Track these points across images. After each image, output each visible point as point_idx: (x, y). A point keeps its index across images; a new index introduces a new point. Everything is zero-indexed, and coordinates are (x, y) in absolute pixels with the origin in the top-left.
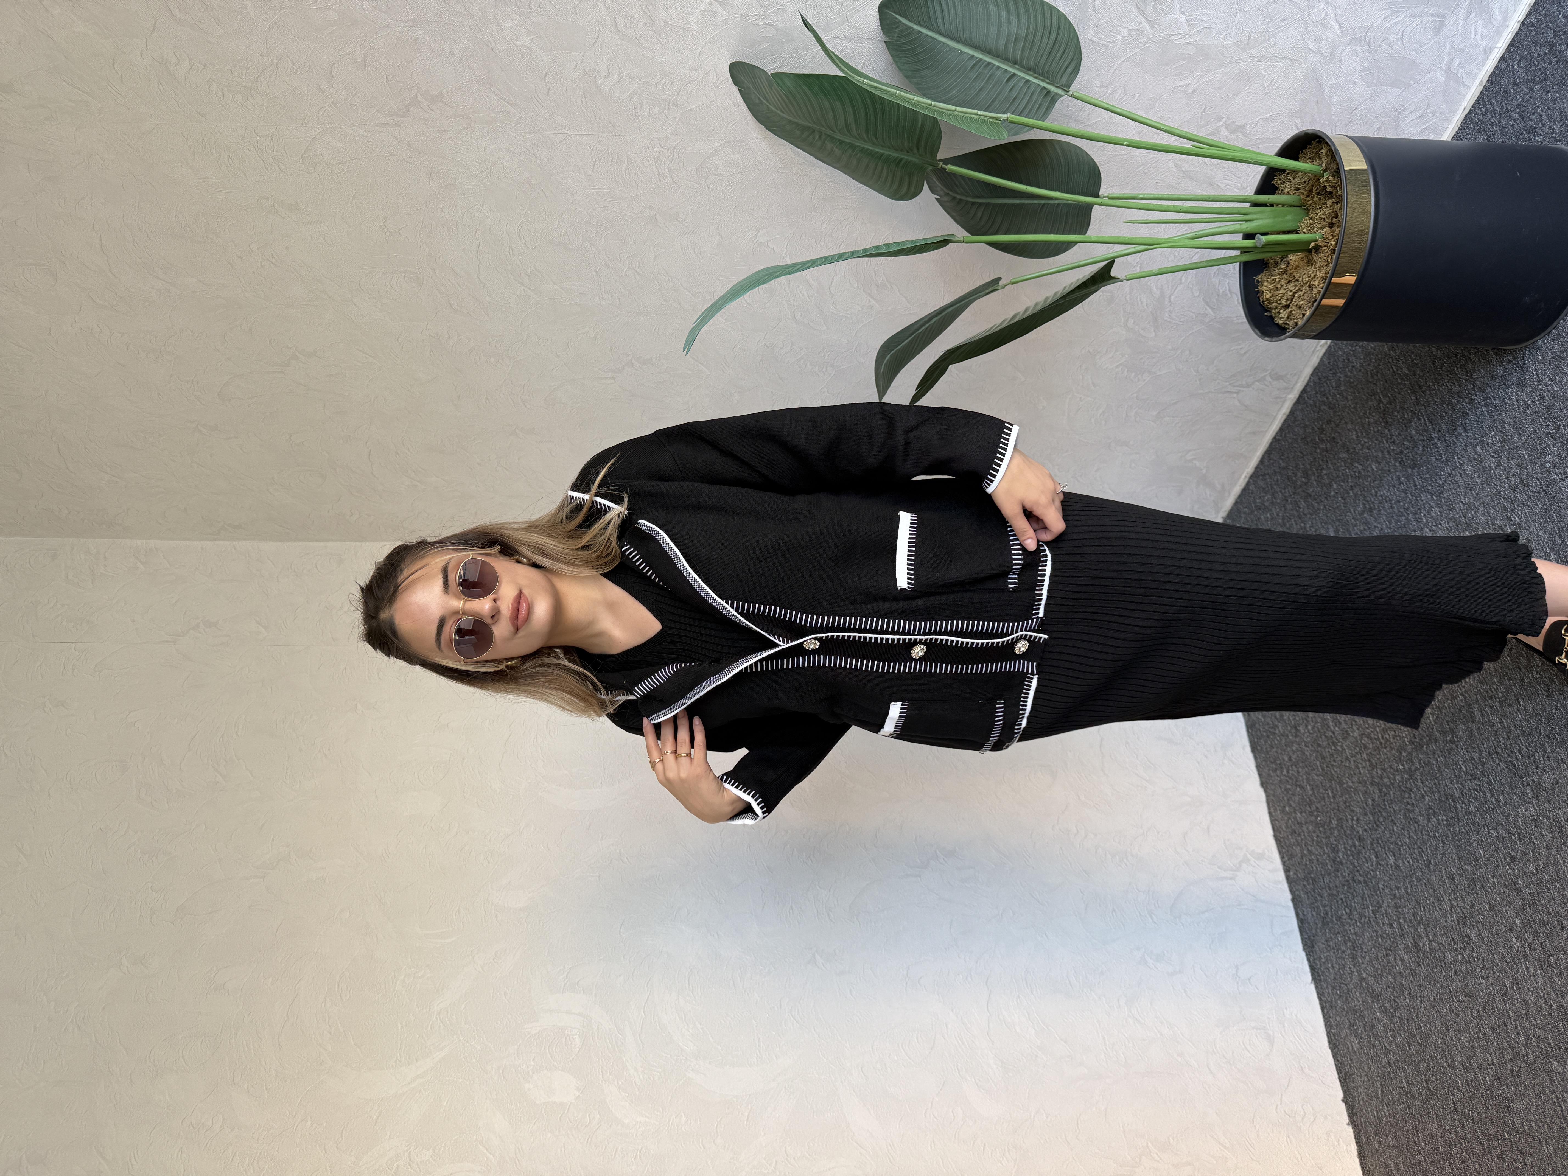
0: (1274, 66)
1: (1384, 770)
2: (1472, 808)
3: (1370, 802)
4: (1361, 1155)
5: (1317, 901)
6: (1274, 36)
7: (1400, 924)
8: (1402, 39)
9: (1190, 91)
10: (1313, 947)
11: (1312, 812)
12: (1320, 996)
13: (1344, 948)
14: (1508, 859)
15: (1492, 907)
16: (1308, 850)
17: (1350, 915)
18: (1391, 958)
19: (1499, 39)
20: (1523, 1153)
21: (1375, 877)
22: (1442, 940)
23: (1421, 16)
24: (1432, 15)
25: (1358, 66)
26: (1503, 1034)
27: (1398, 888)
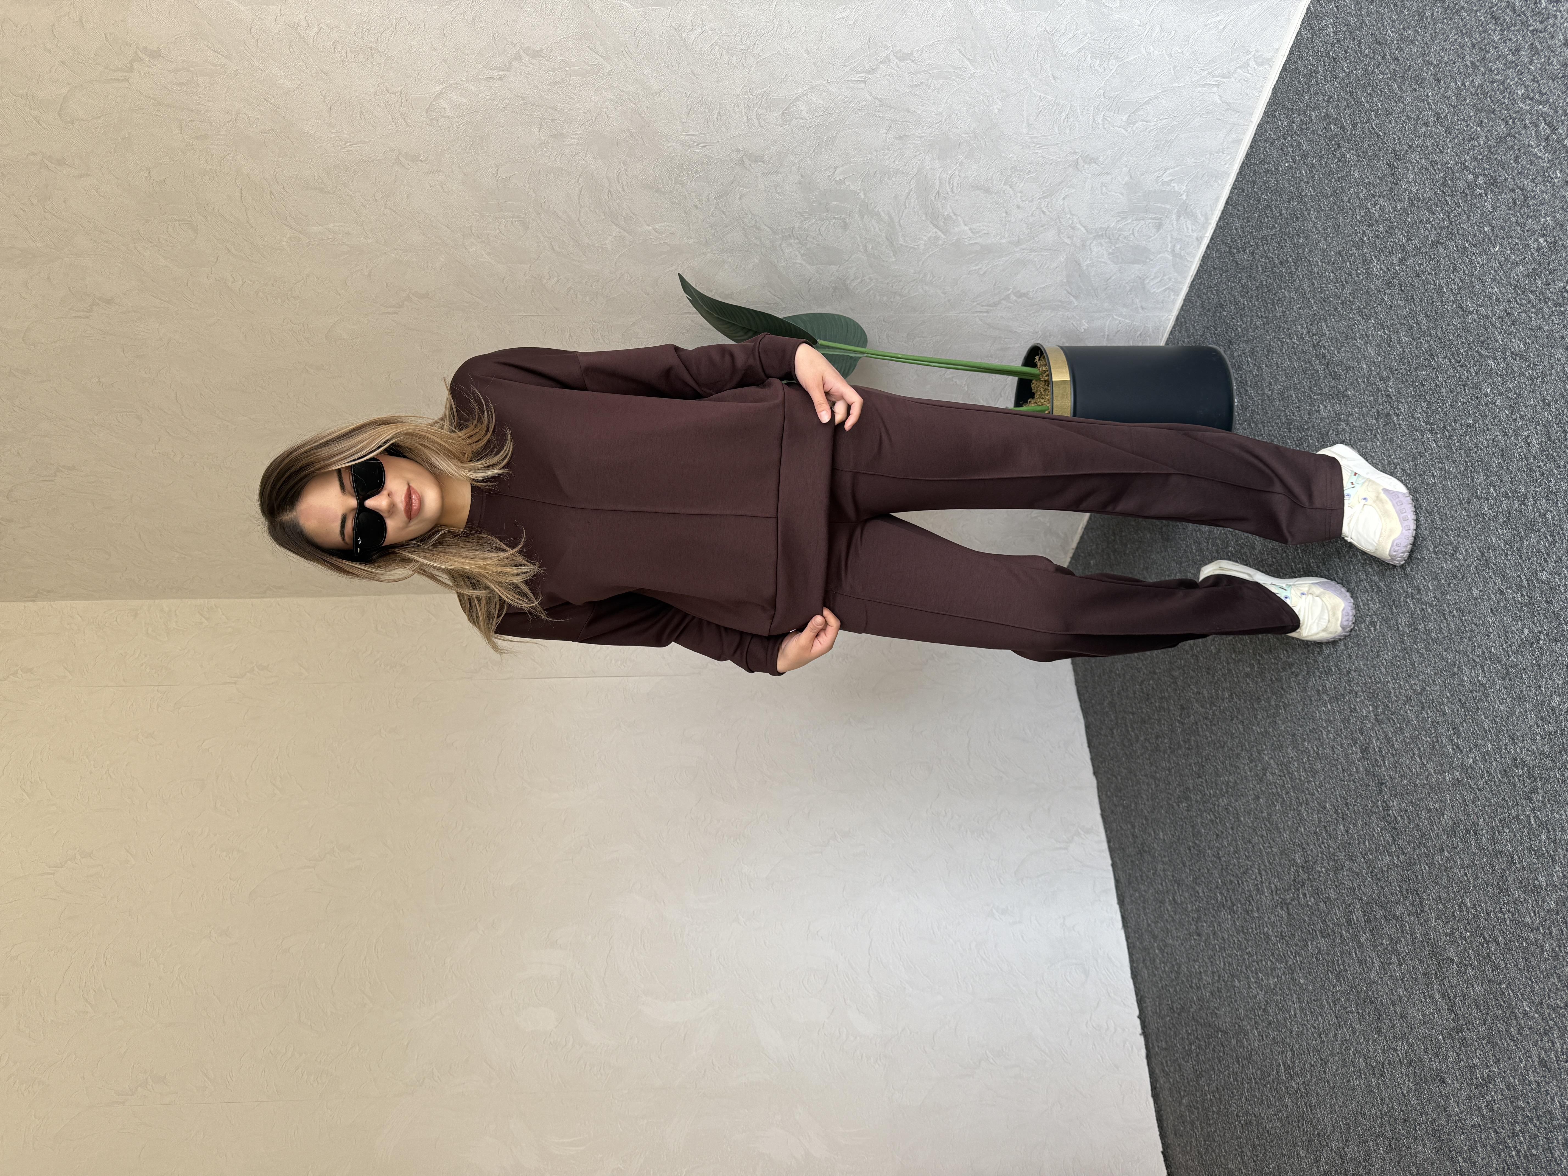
0: (1043, 255)
1: (1157, 767)
2: (1198, 798)
3: (1150, 791)
4: (1149, 1057)
5: (1125, 866)
6: (1037, 236)
7: (1166, 882)
8: (1133, 233)
9: (982, 273)
10: (1123, 901)
11: (1121, 797)
12: (1127, 938)
13: (1139, 902)
14: (1215, 837)
15: (1208, 870)
16: (1121, 827)
17: (1141, 876)
18: (1162, 909)
19: (1206, 232)
20: (1223, 1046)
21: (1154, 848)
22: (1186, 895)
23: (1143, 220)
24: (1152, 219)
25: (1105, 252)
26: (1214, 962)
27: (1165, 856)
